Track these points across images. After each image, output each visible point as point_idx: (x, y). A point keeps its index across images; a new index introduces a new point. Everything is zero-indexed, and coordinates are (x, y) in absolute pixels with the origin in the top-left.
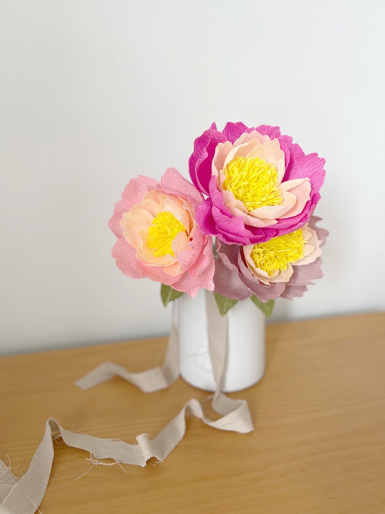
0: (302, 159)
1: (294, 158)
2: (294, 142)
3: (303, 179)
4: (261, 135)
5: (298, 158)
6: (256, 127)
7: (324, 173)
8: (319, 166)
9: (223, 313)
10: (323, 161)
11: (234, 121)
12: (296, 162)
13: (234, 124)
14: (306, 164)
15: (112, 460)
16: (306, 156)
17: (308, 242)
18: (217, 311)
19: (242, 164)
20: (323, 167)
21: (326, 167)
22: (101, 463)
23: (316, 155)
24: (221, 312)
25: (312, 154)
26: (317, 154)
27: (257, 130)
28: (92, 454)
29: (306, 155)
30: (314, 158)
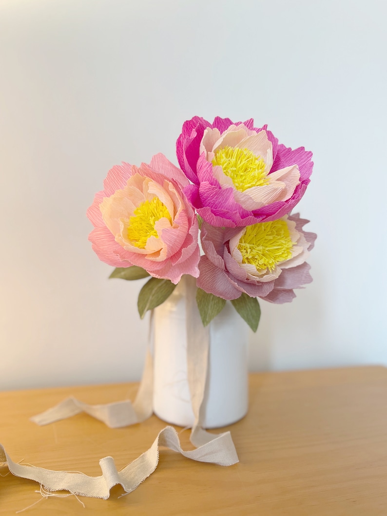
0: (289, 155)
1: (281, 155)
2: (279, 143)
3: (291, 167)
4: (248, 129)
5: (284, 155)
6: (243, 122)
7: (312, 164)
8: (306, 160)
9: (205, 323)
10: (310, 154)
11: (223, 117)
12: (282, 160)
13: (222, 119)
14: (293, 159)
15: (68, 492)
16: (293, 152)
17: (296, 243)
18: (199, 319)
19: (230, 152)
20: (311, 159)
21: (313, 159)
22: (53, 495)
23: (302, 148)
24: (203, 322)
25: (299, 148)
26: (304, 147)
27: (245, 124)
28: (43, 485)
29: (293, 150)
30: (301, 152)
